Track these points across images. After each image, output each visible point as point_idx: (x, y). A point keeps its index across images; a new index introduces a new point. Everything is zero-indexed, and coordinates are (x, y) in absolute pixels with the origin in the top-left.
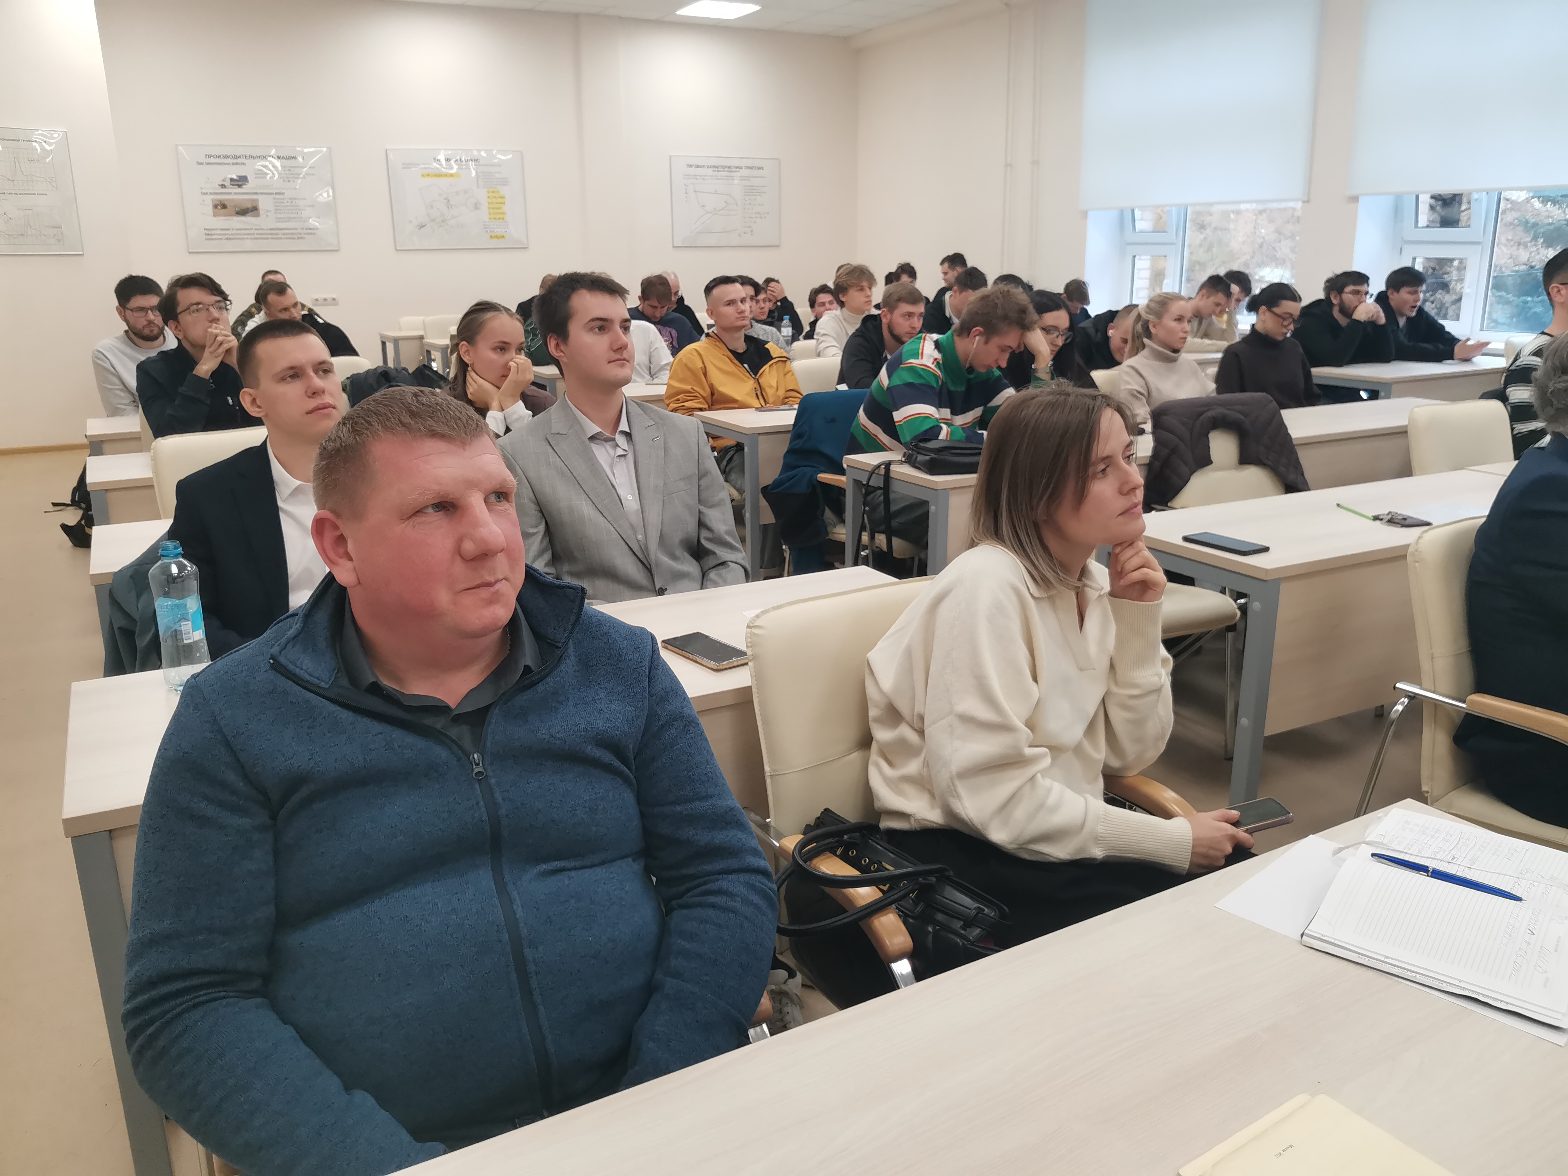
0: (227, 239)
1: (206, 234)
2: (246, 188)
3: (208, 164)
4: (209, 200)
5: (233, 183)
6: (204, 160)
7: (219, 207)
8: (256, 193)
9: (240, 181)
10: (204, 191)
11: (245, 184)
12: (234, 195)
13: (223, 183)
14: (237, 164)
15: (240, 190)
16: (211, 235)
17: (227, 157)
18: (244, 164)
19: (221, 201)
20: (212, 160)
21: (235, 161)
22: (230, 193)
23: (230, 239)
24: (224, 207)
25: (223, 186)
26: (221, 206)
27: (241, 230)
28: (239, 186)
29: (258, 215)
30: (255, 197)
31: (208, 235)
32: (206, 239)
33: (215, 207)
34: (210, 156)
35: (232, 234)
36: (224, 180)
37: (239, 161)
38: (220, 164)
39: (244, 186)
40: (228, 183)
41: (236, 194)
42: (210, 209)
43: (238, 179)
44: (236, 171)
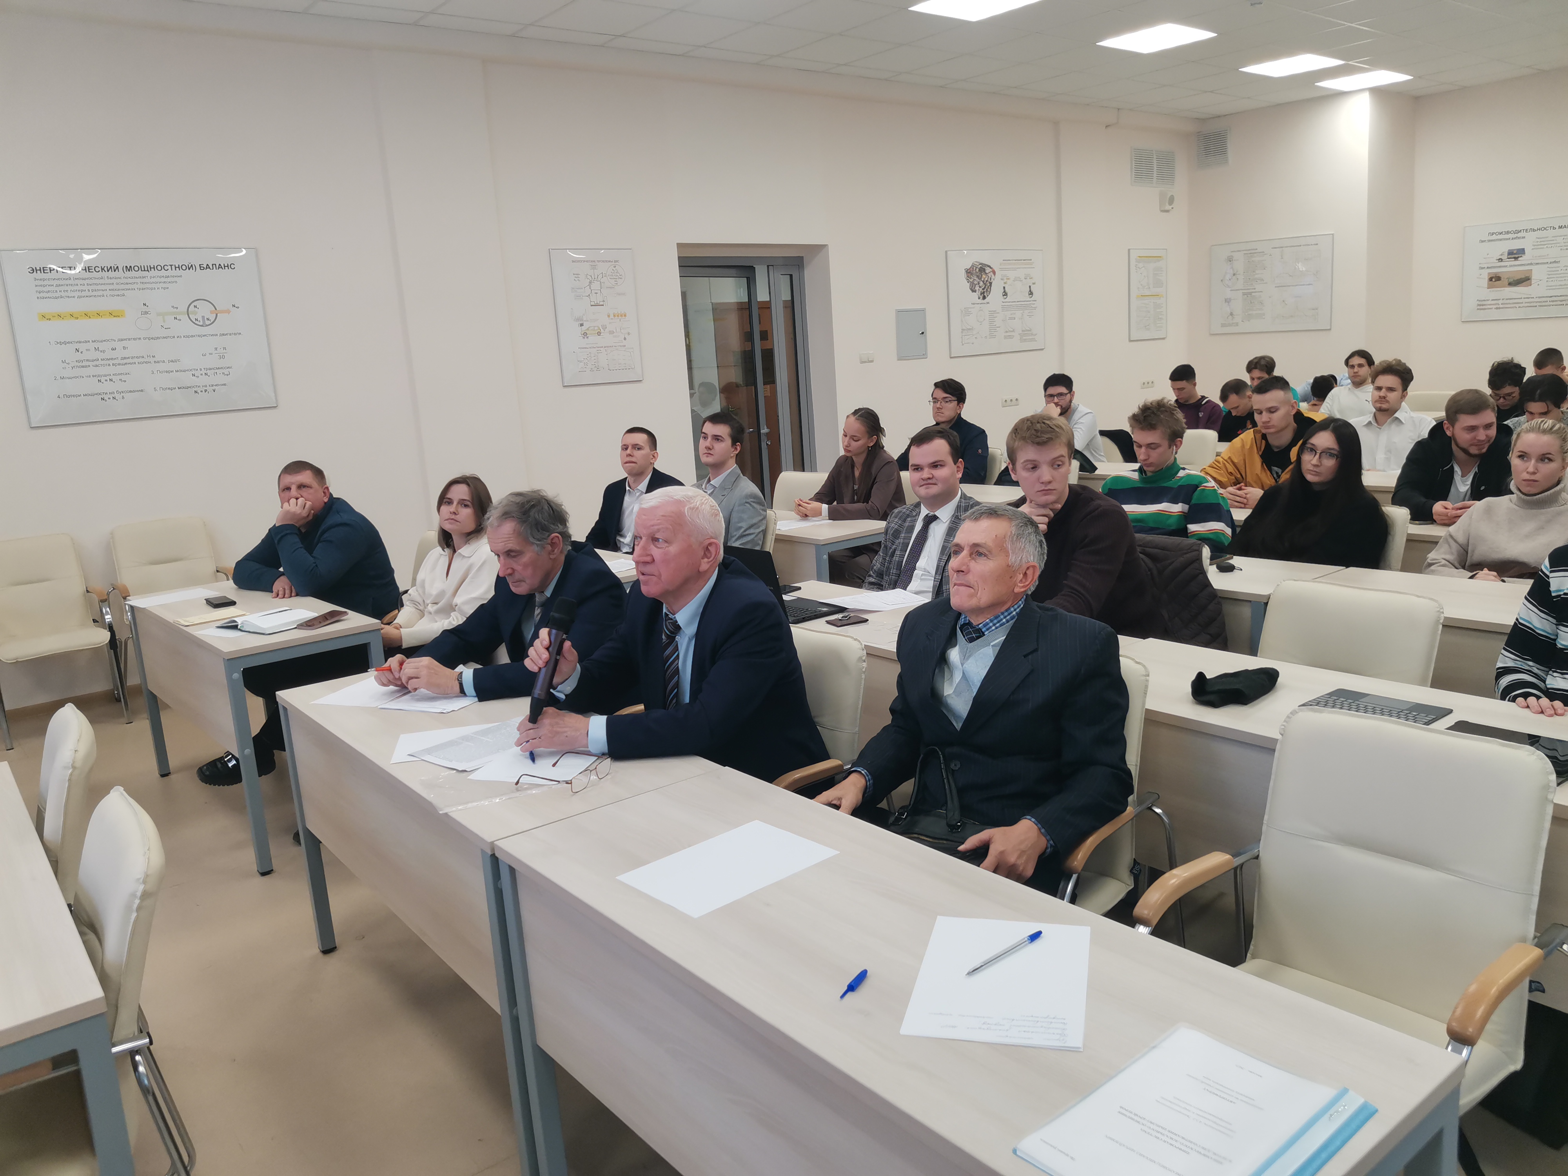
0: (1497, 308)
1: (1478, 305)
2: (1523, 260)
3: (1489, 241)
4: (1485, 274)
5: (1509, 256)
6: (1486, 237)
8: (1531, 264)
9: (1515, 254)
10: (1482, 266)
11: (1521, 257)
12: (1509, 268)
13: (1500, 257)
14: (1517, 238)
15: (1517, 263)
16: (1483, 305)
17: (1508, 233)
18: (1524, 238)
19: (1496, 273)
20: (1494, 237)
21: (1516, 235)
22: (1506, 266)
23: (1499, 308)
24: (1498, 278)
25: (1500, 260)
26: (1495, 279)
27: (1510, 299)
28: (1516, 259)
29: (1530, 285)
30: (1529, 267)
31: (1480, 305)
32: (1478, 309)
33: (1491, 279)
34: (1493, 234)
35: (1502, 304)
36: (1502, 254)
37: (1519, 235)
38: (1501, 240)
39: (1520, 259)
40: (1505, 257)
41: (1511, 266)
42: (1485, 282)
43: (1515, 252)
44: (1516, 245)
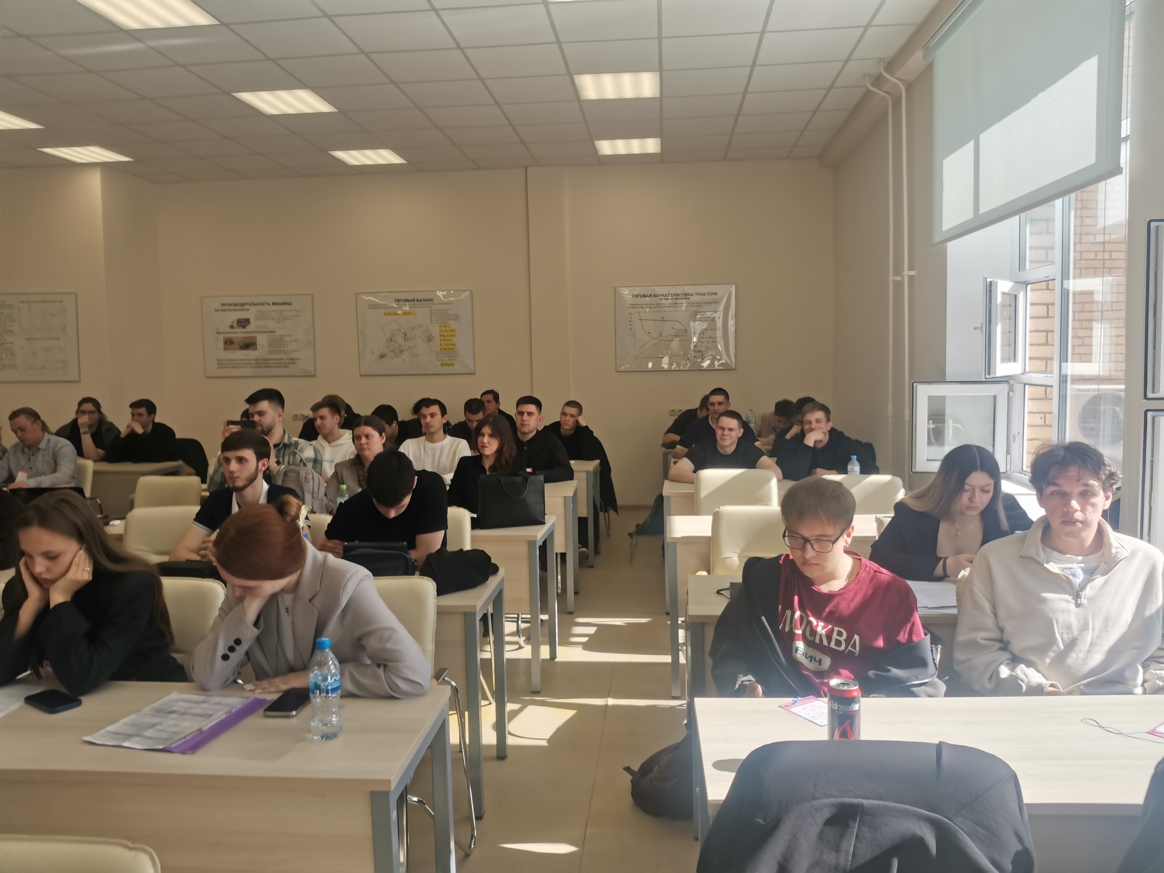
1: (218, 364)
2: (249, 328)
3: (223, 310)
4: (221, 338)
5: (239, 324)
6: (219, 307)
7: (228, 343)
8: (255, 332)
9: (243, 323)
10: (218, 331)
11: (248, 325)
12: (239, 334)
13: (232, 325)
14: (243, 310)
15: (244, 330)
16: (221, 364)
17: (236, 305)
18: (248, 310)
19: (229, 338)
20: (226, 307)
21: (241, 308)
22: (236, 333)
23: (233, 367)
24: (232, 343)
25: (232, 327)
27: (241, 360)
28: (244, 327)
29: (256, 349)
30: (254, 335)
32: (219, 368)
33: (226, 343)
34: (223, 305)
35: (236, 364)
36: (233, 323)
37: (245, 307)
38: (231, 310)
39: (246, 327)
40: (235, 325)
41: (241, 333)
42: (221, 345)
43: (243, 321)
44: (242, 315)
